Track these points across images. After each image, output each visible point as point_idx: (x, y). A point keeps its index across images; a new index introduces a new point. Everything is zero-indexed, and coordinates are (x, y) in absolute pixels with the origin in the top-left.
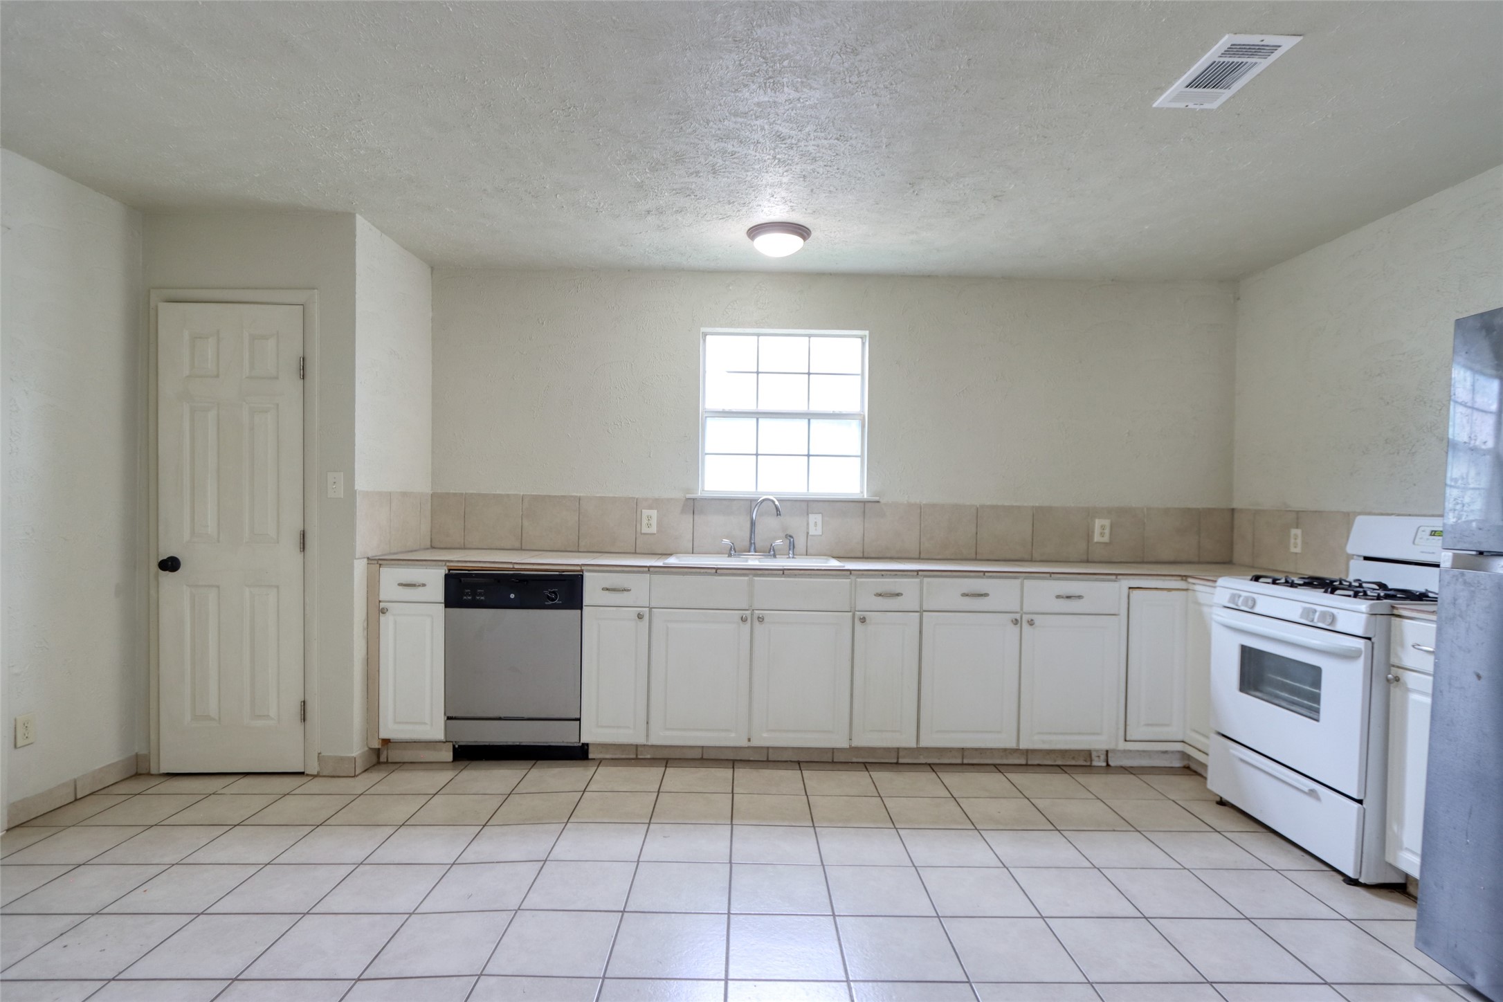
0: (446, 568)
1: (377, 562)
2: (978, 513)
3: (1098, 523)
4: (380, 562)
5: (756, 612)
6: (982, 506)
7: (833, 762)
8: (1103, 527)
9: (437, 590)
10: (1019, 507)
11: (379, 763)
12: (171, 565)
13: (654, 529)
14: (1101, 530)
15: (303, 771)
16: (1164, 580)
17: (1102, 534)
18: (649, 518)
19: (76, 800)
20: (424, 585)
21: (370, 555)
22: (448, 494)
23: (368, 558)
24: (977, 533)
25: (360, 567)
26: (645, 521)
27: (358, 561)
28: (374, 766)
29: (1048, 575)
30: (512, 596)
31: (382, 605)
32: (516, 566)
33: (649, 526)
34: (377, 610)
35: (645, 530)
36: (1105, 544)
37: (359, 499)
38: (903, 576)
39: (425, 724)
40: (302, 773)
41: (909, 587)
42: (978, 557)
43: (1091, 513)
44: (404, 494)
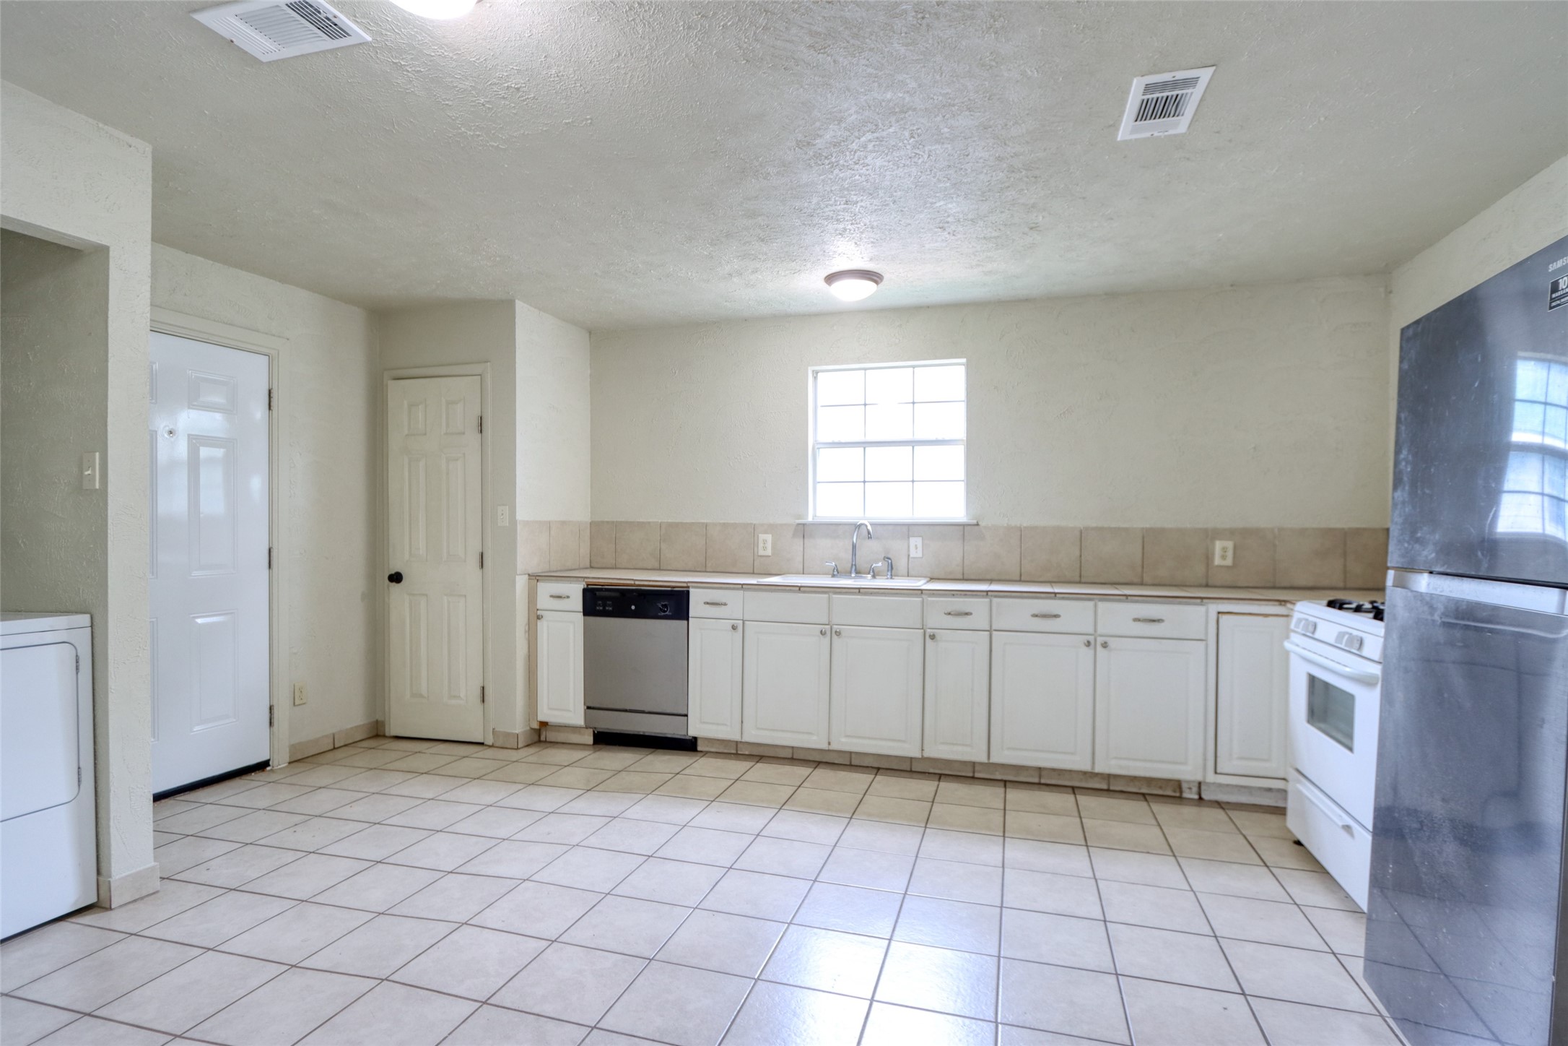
0: (584, 583)
1: (535, 578)
2: (1081, 535)
3: (1219, 545)
4: (537, 578)
5: (835, 626)
6: (1087, 529)
7: (911, 771)
8: (1224, 550)
9: (577, 602)
10: (1126, 529)
11: (539, 741)
12: (396, 578)
13: (769, 552)
14: (1222, 553)
15: (482, 741)
16: (1259, 605)
17: (1224, 557)
18: (765, 542)
19: (334, 748)
20: (568, 597)
21: (530, 573)
22: (603, 522)
23: (529, 575)
24: (1081, 556)
25: (521, 583)
26: (761, 545)
27: (520, 576)
28: (535, 743)
29: (1124, 598)
30: (633, 607)
31: (539, 613)
32: (637, 583)
33: (765, 548)
34: (535, 616)
35: (761, 552)
36: (1228, 567)
37: (519, 527)
38: (973, 596)
39: (569, 711)
40: (482, 744)
41: (979, 605)
42: (1083, 580)
43: (1212, 534)
44: (563, 523)
